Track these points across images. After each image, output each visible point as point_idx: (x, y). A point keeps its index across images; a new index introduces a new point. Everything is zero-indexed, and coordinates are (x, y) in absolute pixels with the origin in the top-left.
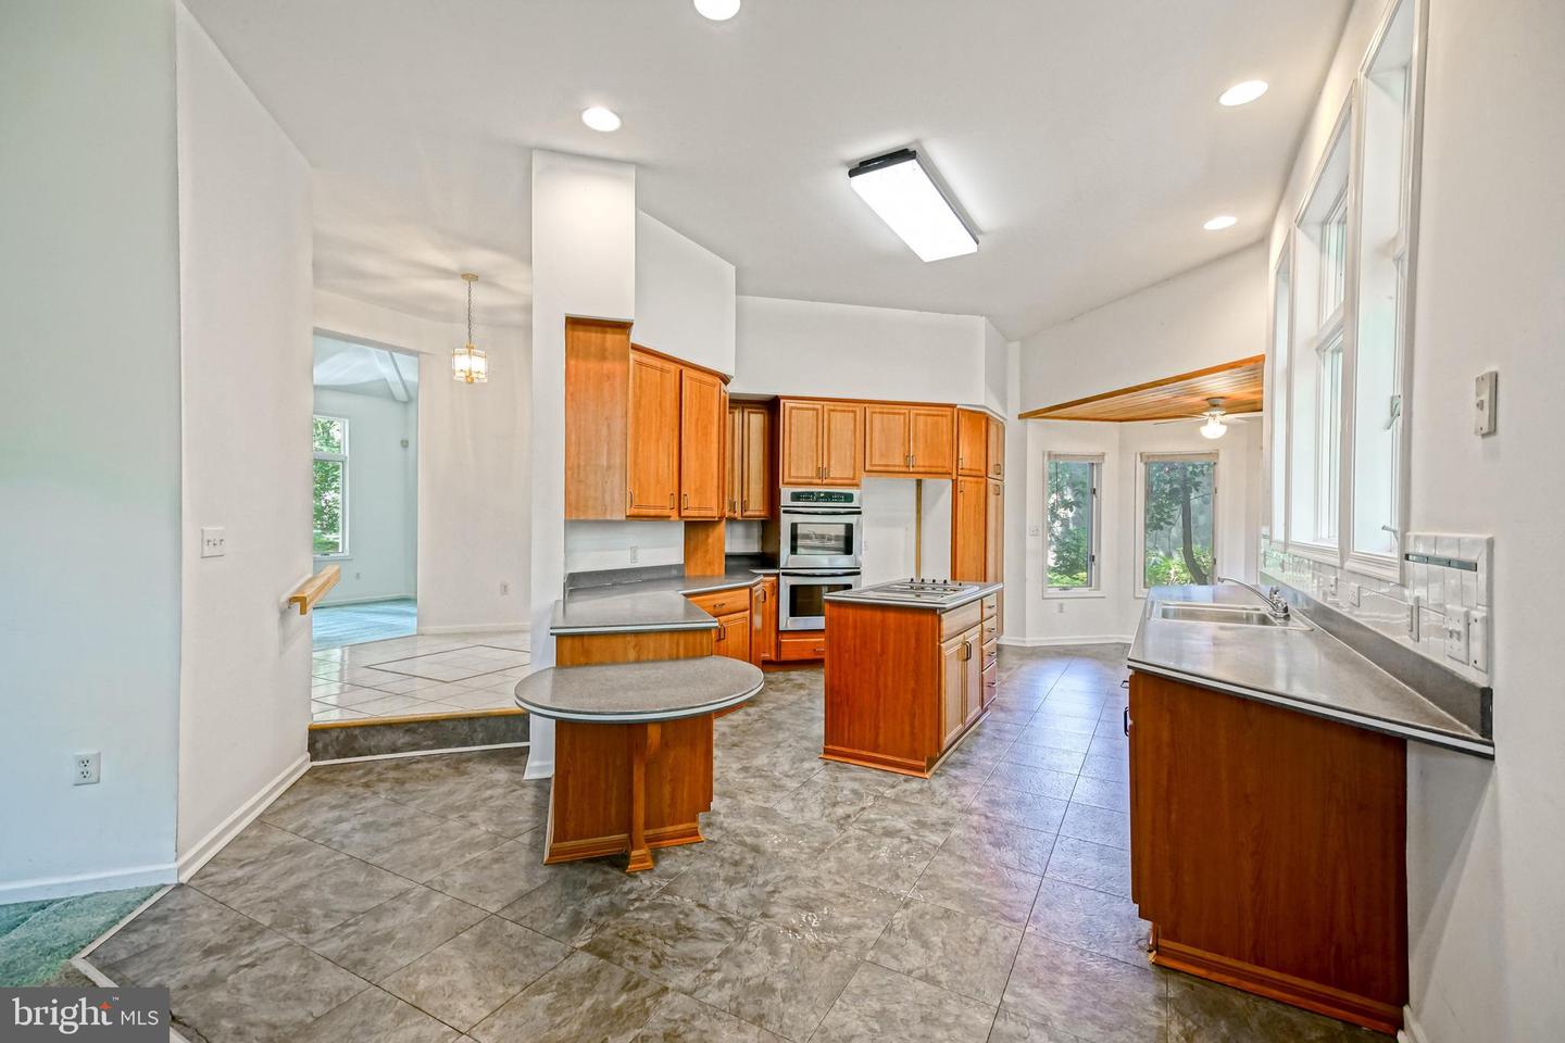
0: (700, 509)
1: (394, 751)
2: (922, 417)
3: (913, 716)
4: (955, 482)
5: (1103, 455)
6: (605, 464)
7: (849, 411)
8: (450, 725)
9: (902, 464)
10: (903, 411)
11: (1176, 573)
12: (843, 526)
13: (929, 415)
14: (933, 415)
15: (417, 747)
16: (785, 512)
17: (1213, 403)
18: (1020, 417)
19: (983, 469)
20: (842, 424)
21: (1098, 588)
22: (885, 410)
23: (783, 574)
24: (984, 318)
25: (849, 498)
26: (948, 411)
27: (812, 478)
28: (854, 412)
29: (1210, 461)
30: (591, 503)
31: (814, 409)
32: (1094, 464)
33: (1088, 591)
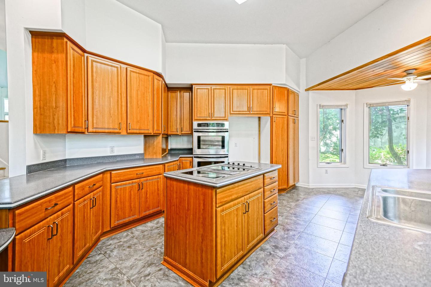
0: (140, 129)
2: (256, 90)
4: (272, 118)
5: (347, 105)
6: (54, 105)
7: (222, 89)
9: (247, 110)
10: (247, 88)
11: (384, 155)
12: (221, 137)
13: (259, 89)
14: (261, 89)
16: (195, 131)
19: (286, 112)
20: (219, 94)
21: (345, 163)
22: (239, 88)
23: (194, 157)
24: (285, 45)
25: (223, 125)
26: (268, 87)
27: (207, 117)
28: (225, 89)
30: (47, 125)
31: (207, 89)
32: (341, 109)
33: (339, 165)
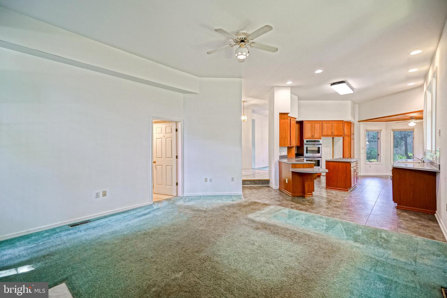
1: (248, 185)
2: (335, 124)
3: (345, 181)
4: (343, 138)
5: (381, 130)
7: (318, 123)
8: (256, 181)
9: (330, 134)
10: (331, 123)
12: (317, 148)
14: (338, 123)
15: (251, 184)
16: (305, 145)
17: (412, 118)
18: (359, 122)
19: (350, 134)
20: (317, 126)
21: (380, 162)
22: (327, 123)
23: (305, 157)
24: (350, 101)
25: (319, 141)
26: (342, 122)
27: (311, 137)
28: (320, 123)
29: (412, 131)
31: (311, 123)
32: (378, 132)
33: (377, 163)
